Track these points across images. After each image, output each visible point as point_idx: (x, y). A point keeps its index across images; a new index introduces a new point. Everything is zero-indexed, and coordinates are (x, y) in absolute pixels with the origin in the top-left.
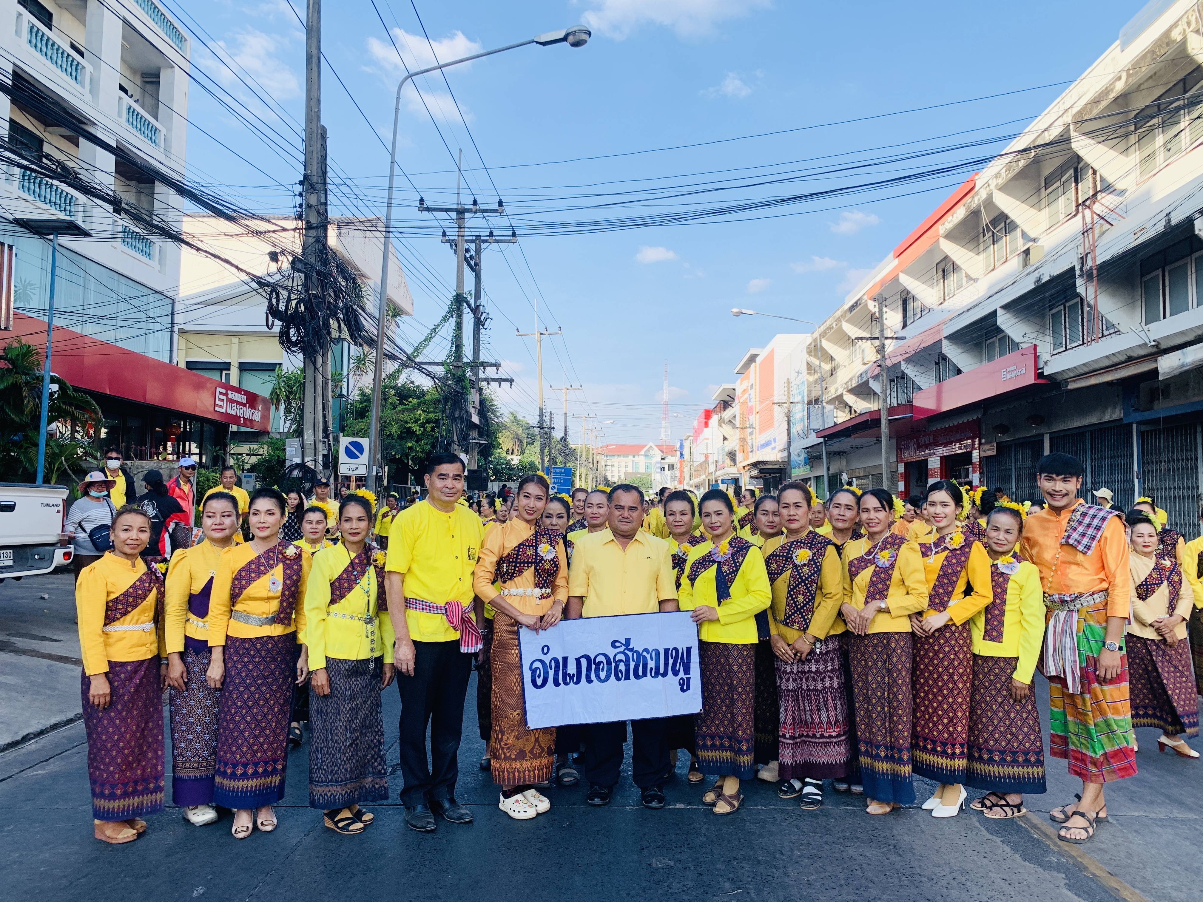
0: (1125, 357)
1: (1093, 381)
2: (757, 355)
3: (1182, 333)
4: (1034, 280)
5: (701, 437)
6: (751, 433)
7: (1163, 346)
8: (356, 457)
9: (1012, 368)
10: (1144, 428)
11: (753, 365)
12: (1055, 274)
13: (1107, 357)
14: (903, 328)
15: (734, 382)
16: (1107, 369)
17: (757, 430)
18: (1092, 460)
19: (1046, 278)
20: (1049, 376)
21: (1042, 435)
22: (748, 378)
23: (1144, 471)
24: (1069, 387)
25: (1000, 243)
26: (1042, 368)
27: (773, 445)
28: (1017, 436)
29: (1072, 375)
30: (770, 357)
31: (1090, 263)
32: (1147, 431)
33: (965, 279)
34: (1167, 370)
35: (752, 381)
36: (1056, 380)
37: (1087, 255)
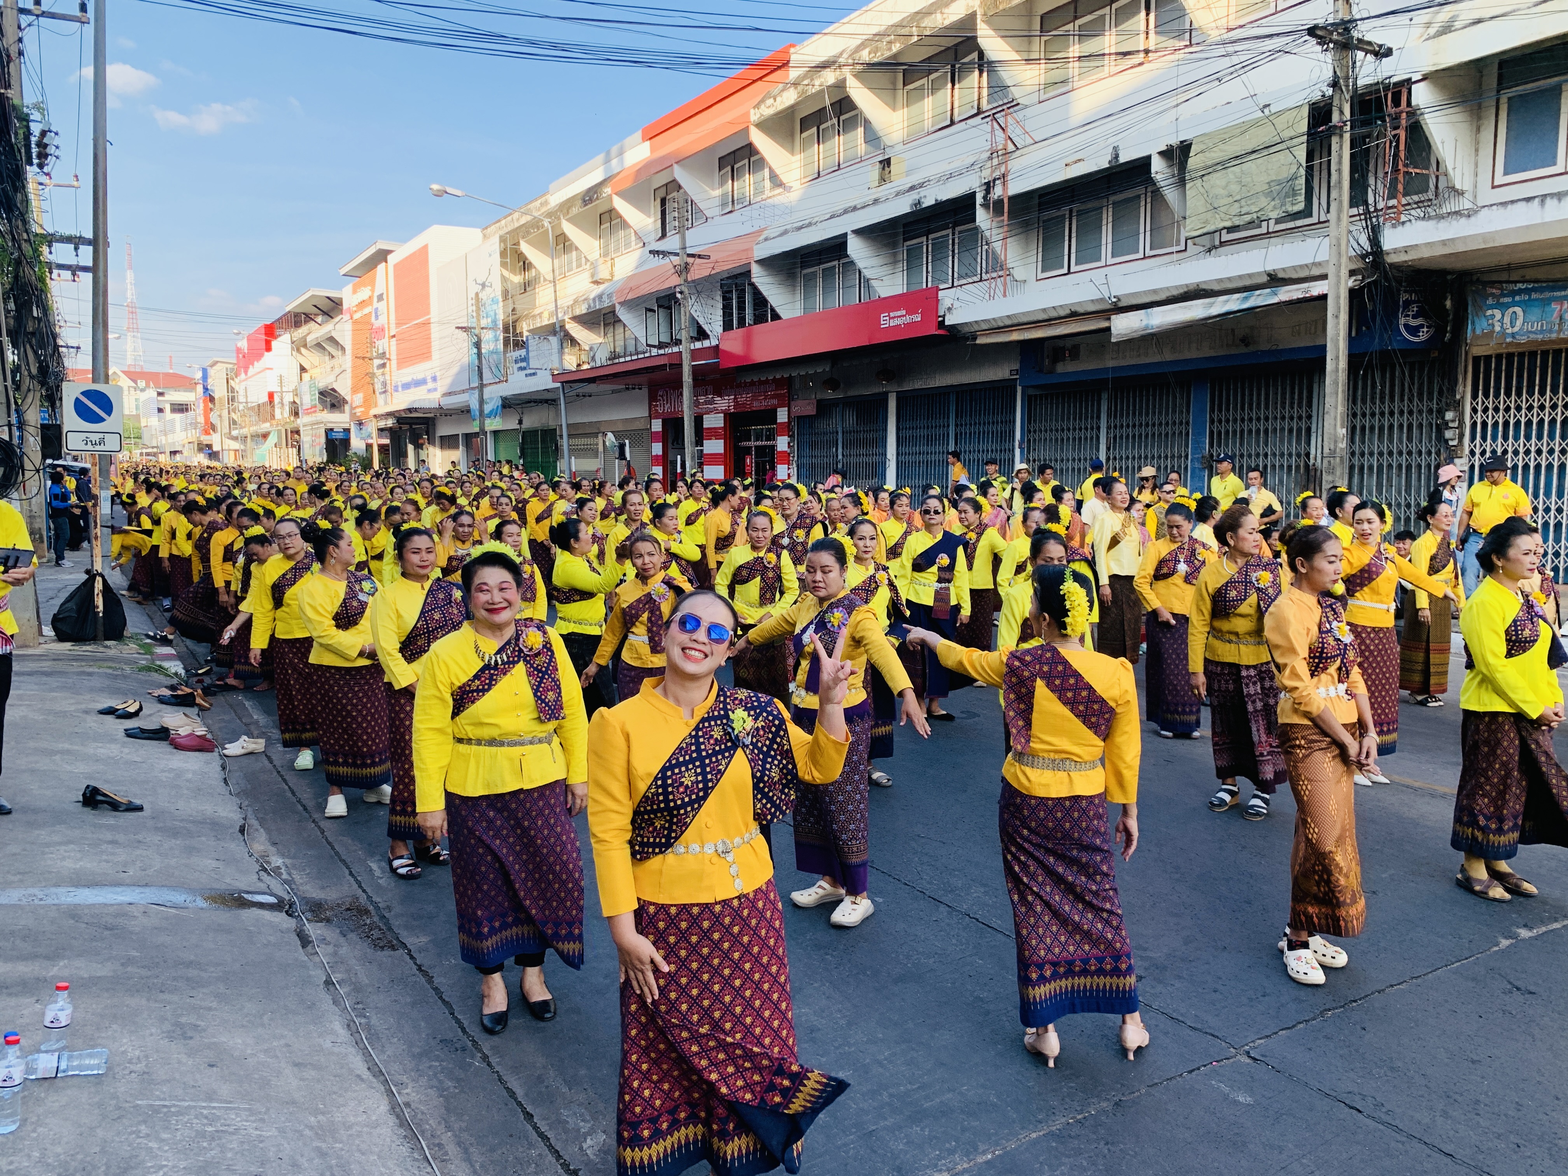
0: (1068, 312)
1: (1015, 336)
2: (390, 252)
3: (1155, 291)
4: (910, 202)
5: (258, 366)
6: (383, 366)
7: (1121, 304)
8: (100, 420)
9: (899, 313)
10: (1031, 392)
11: (381, 267)
12: (944, 199)
13: (1044, 310)
14: (660, 239)
15: (340, 288)
16: (1036, 324)
17: (394, 363)
18: (957, 425)
19: (928, 202)
20: (953, 327)
22: (372, 283)
23: (1029, 441)
24: (978, 342)
25: (828, 144)
26: (944, 316)
27: (430, 385)
29: (985, 327)
30: (421, 257)
31: (997, 192)
33: (767, 183)
34: (1124, 332)
35: (380, 288)
36: (959, 331)
37: (994, 180)
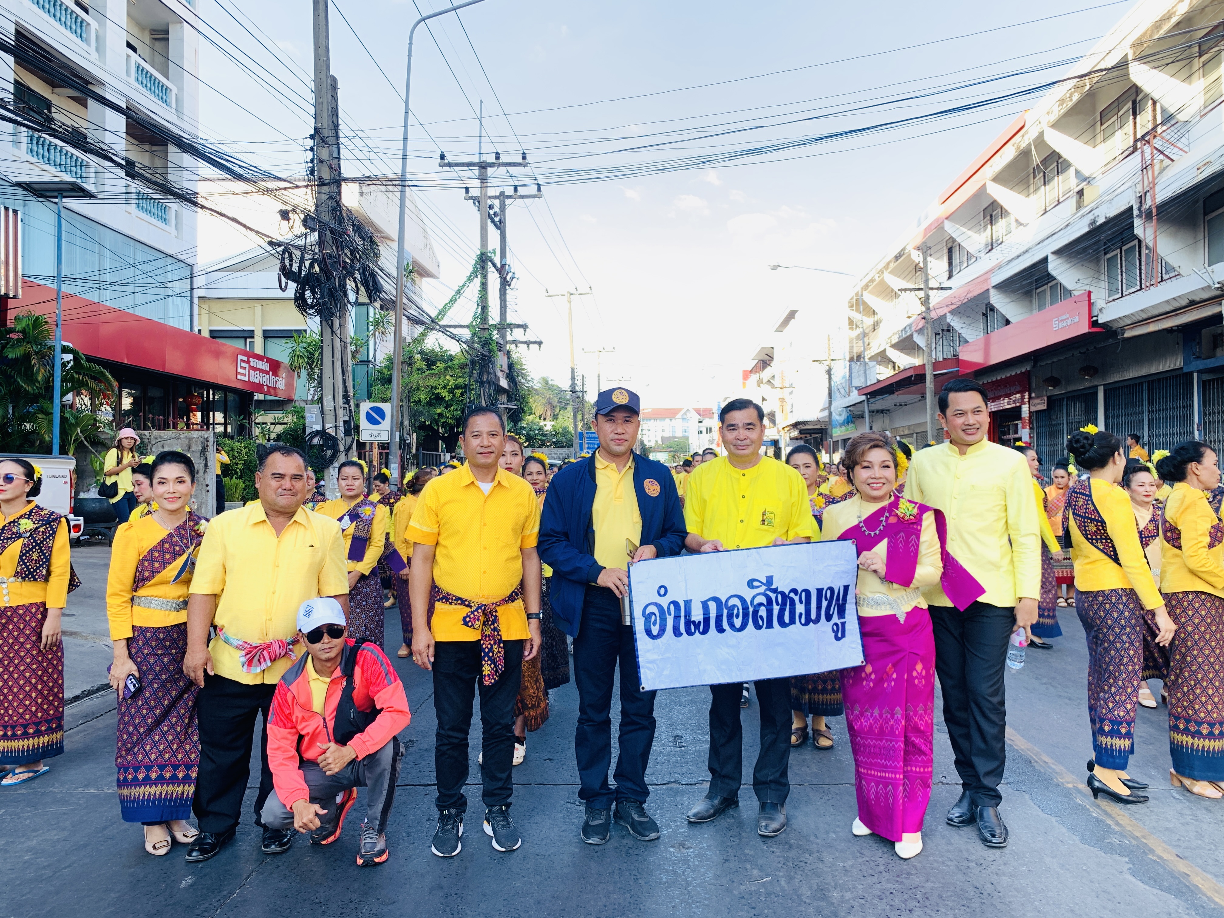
0: (1188, 301)
1: (1152, 328)
2: (796, 311)
4: (1088, 222)
6: (791, 393)
8: (378, 423)
9: (1064, 317)
10: (1206, 377)
11: (792, 322)
12: (1112, 216)
13: (1167, 302)
14: (949, 278)
15: (773, 340)
16: (1167, 314)
17: (797, 389)
18: (1149, 412)
19: (1101, 220)
20: (1104, 325)
21: (1097, 386)
22: (787, 335)
23: (1205, 423)
24: (1126, 335)
25: (1051, 184)
26: (1097, 316)
28: (1071, 388)
29: (1129, 322)
31: (1148, 203)
32: (1209, 381)
33: (1014, 224)
35: (791, 338)
36: (1111, 328)
37: (1145, 194)
